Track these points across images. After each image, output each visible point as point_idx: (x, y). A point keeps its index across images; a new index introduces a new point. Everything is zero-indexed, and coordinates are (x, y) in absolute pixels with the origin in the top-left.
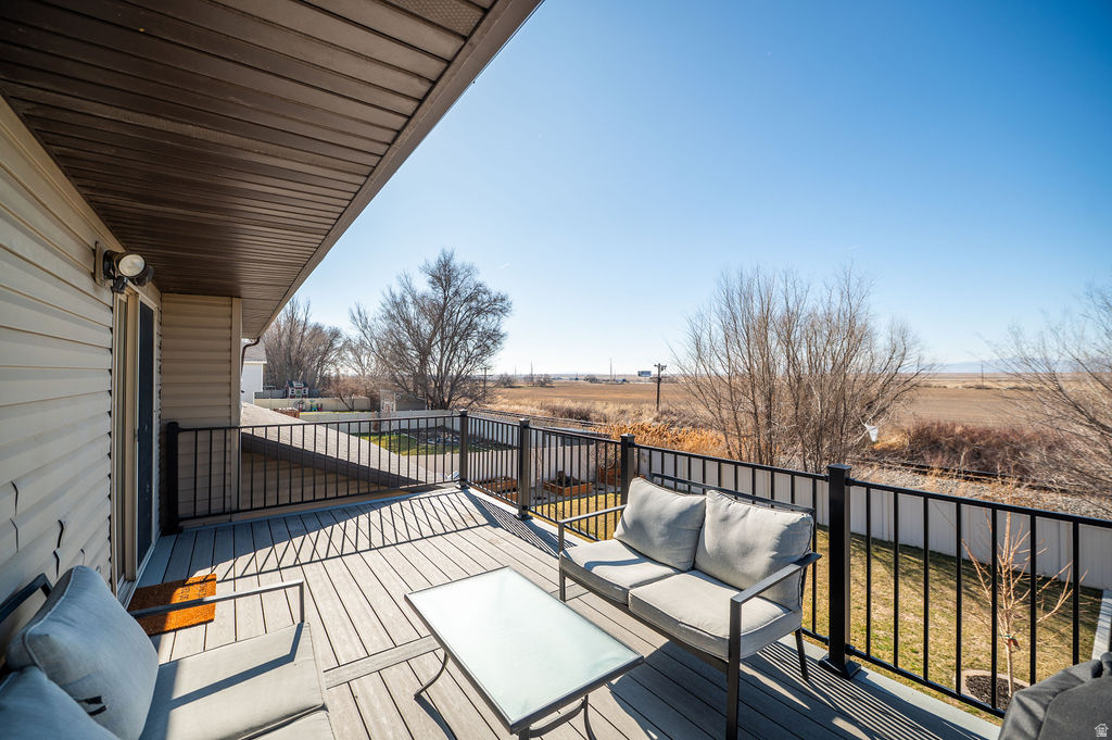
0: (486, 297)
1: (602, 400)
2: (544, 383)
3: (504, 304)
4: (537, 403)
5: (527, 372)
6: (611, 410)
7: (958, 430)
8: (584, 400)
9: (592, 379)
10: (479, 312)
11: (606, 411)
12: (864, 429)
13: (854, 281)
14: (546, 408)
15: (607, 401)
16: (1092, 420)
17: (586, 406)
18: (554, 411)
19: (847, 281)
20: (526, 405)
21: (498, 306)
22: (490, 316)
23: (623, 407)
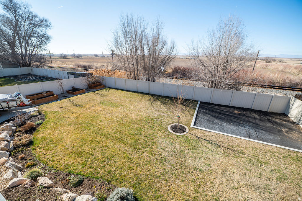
0: (37, 19)
1: (96, 62)
2: (79, 57)
3: (48, 23)
4: (74, 64)
5: (72, 53)
6: (99, 65)
7: (182, 68)
8: (90, 62)
9: (96, 56)
10: (35, 26)
11: (97, 66)
12: (161, 68)
13: (160, 23)
14: (76, 65)
15: (98, 62)
16: (203, 65)
17: (90, 64)
18: (79, 66)
19: (158, 23)
20: (69, 64)
21: (43, 23)
22: (41, 28)
23: (103, 64)
